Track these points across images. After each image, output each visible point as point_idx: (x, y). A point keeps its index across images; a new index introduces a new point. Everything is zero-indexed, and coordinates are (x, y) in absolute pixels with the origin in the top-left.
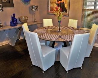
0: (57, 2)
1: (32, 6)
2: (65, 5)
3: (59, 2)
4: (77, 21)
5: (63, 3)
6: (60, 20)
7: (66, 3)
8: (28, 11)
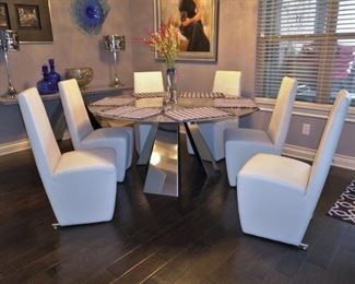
0: (180, 22)
1: (107, 39)
2: (205, 28)
3: (188, 20)
4: (238, 74)
5: (200, 22)
6: (170, 67)
7: (207, 24)
8: (96, 53)
